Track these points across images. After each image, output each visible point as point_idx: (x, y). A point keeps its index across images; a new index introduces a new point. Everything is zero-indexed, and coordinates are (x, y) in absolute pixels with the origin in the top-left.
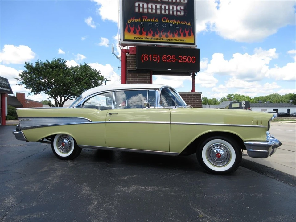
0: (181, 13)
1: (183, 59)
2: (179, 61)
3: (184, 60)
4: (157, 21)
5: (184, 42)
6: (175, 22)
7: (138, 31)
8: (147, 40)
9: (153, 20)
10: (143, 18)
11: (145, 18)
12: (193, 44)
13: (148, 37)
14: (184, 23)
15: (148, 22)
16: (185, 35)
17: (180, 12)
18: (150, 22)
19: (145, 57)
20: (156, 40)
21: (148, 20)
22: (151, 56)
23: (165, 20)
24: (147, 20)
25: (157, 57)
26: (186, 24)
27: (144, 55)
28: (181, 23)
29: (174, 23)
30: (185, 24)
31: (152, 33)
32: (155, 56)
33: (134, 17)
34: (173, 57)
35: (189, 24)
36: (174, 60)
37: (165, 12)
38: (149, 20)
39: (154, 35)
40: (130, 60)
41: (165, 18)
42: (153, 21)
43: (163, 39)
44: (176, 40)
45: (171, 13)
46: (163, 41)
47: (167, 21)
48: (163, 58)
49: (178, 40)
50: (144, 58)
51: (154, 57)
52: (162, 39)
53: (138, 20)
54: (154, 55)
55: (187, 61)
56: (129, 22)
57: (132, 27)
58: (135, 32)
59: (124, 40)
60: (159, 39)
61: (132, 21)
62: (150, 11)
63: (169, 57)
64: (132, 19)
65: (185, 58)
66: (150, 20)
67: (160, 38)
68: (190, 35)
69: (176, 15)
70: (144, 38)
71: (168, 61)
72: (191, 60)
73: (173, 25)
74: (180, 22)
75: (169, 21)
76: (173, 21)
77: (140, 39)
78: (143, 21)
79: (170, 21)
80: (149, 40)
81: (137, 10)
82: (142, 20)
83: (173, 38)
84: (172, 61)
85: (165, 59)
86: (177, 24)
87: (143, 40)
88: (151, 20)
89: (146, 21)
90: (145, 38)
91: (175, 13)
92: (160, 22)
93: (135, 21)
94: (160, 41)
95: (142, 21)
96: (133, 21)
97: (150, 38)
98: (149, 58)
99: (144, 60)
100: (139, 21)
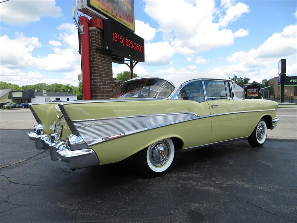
2: (134, 49)
5: (130, 28)
6: (125, 3)
19: (115, 37)
20: (114, 18)
22: (118, 36)
25: (123, 39)
27: (114, 34)
30: (130, 8)
31: (111, 7)
34: (132, 43)
35: (132, 10)
36: (132, 46)
39: (112, 11)
44: (126, 24)
46: (118, 21)
48: (126, 42)
52: (117, 18)
54: (121, 36)
59: (89, 5)
65: (137, 46)
68: (132, 22)
71: (129, 46)
72: (140, 49)
74: (128, 5)
77: (103, 11)
83: (124, 21)
90: (106, 11)
97: (110, 13)
98: (118, 38)
99: (114, 40)
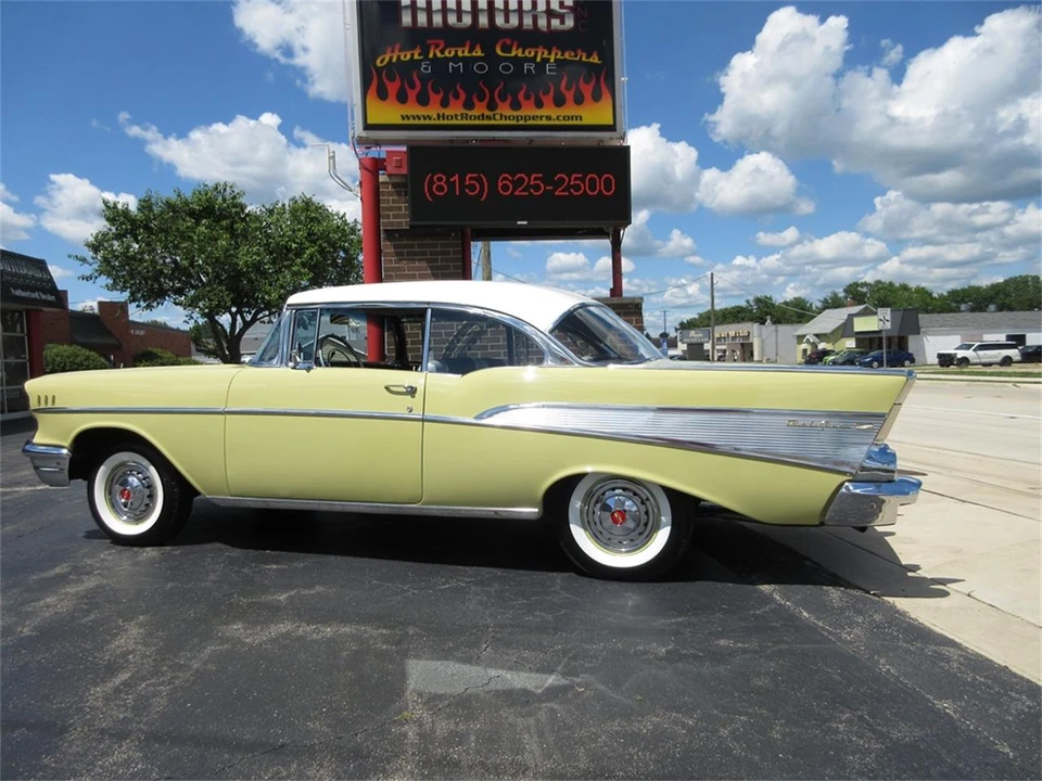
0: (562, 22)
1: (572, 183)
2: (557, 193)
3: (573, 187)
4: (478, 53)
5: (578, 122)
6: (543, 53)
7: (412, 94)
8: (446, 122)
9: (463, 52)
10: (429, 46)
11: (437, 46)
12: (612, 128)
13: (448, 112)
14: (576, 56)
15: (447, 60)
16: (579, 101)
17: (562, 18)
18: (456, 59)
19: (437, 185)
20: (477, 122)
21: (447, 54)
22: (456, 178)
23: (506, 49)
24: (442, 52)
25: (479, 180)
26: (584, 59)
27: (432, 178)
28: (567, 56)
29: (538, 60)
30: (578, 59)
31: (463, 96)
32: (471, 179)
33: (398, 46)
34: (536, 179)
35: (595, 59)
36: (537, 188)
37: (507, 20)
38: (450, 53)
39: (469, 105)
40: (389, 194)
41: (508, 42)
42: (466, 54)
43: (501, 115)
44: (549, 118)
45: (528, 21)
46: (503, 122)
47: (513, 54)
48: (500, 185)
49: (554, 117)
50: (434, 187)
51: (467, 183)
52: (498, 117)
53: (412, 55)
54: (469, 175)
55: (585, 190)
56: (382, 62)
57: (392, 80)
58: (402, 98)
59: (367, 127)
60: (489, 118)
61: (391, 58)
62: (452, 19)
63: (522, 178)
64: (393, 51)
65: (576, 179)
66: (453, 54)
67: (491, 114)
68: (597, 98)
69: (545, 30)
70: (435, 116)
71: (516, 193)
72: (599, 185)
73: (537, 64)
74: (563, 55)
75: (523, 53)
76: (536, 53)
77: (422, 122)
78: (431, 56)
79: (527, 53)
80: (454, 122)
81: (406, 19)
82: (425, 53)
83: (539, 112)
84: (530, 193)
85: (505, 188)
86: (552, 60)
87: (432, 122)
88: (456, 52)
89: (439, 55)
90: (438, 115)
91: (542, 23)
92: (490, 56)
93: (402, 58)
94: (492, 122)
95: (426, 58)
96: (394, 60)
97: (456, 116)
98: (451, 185)
99: (431, 193)
100: (416, 57)
